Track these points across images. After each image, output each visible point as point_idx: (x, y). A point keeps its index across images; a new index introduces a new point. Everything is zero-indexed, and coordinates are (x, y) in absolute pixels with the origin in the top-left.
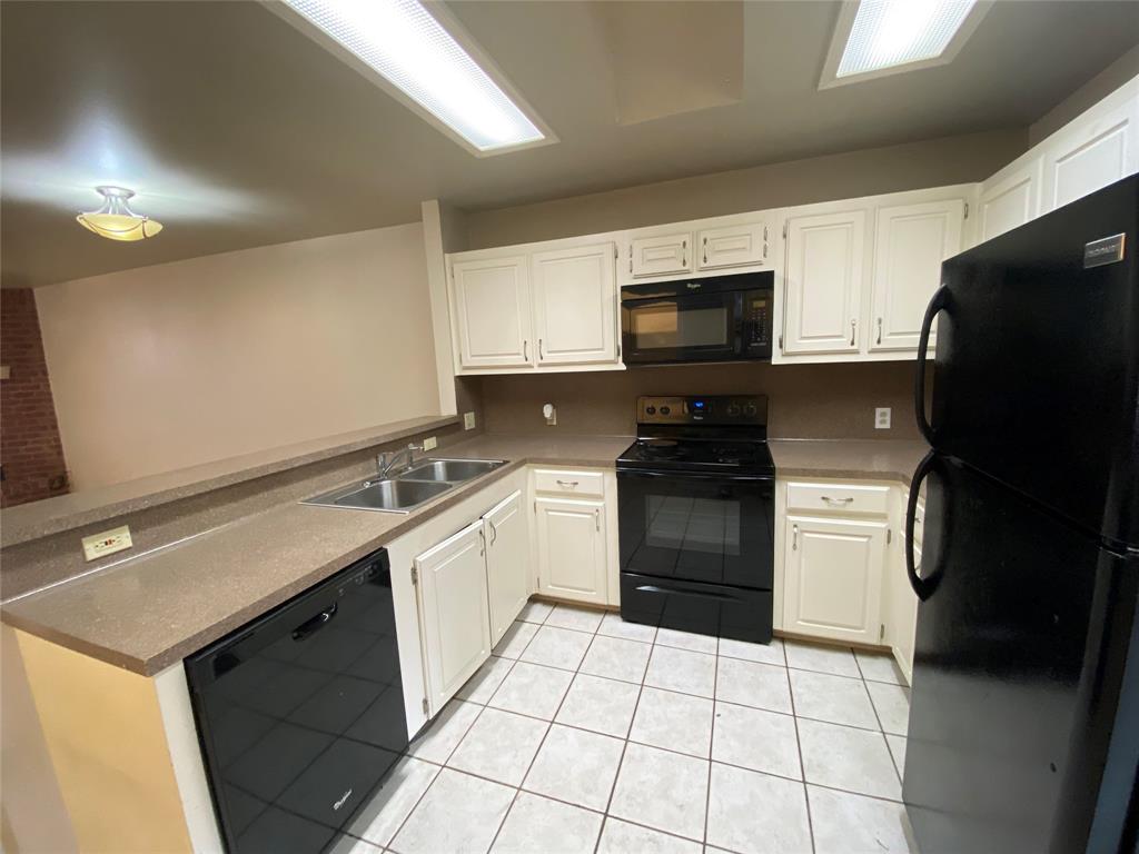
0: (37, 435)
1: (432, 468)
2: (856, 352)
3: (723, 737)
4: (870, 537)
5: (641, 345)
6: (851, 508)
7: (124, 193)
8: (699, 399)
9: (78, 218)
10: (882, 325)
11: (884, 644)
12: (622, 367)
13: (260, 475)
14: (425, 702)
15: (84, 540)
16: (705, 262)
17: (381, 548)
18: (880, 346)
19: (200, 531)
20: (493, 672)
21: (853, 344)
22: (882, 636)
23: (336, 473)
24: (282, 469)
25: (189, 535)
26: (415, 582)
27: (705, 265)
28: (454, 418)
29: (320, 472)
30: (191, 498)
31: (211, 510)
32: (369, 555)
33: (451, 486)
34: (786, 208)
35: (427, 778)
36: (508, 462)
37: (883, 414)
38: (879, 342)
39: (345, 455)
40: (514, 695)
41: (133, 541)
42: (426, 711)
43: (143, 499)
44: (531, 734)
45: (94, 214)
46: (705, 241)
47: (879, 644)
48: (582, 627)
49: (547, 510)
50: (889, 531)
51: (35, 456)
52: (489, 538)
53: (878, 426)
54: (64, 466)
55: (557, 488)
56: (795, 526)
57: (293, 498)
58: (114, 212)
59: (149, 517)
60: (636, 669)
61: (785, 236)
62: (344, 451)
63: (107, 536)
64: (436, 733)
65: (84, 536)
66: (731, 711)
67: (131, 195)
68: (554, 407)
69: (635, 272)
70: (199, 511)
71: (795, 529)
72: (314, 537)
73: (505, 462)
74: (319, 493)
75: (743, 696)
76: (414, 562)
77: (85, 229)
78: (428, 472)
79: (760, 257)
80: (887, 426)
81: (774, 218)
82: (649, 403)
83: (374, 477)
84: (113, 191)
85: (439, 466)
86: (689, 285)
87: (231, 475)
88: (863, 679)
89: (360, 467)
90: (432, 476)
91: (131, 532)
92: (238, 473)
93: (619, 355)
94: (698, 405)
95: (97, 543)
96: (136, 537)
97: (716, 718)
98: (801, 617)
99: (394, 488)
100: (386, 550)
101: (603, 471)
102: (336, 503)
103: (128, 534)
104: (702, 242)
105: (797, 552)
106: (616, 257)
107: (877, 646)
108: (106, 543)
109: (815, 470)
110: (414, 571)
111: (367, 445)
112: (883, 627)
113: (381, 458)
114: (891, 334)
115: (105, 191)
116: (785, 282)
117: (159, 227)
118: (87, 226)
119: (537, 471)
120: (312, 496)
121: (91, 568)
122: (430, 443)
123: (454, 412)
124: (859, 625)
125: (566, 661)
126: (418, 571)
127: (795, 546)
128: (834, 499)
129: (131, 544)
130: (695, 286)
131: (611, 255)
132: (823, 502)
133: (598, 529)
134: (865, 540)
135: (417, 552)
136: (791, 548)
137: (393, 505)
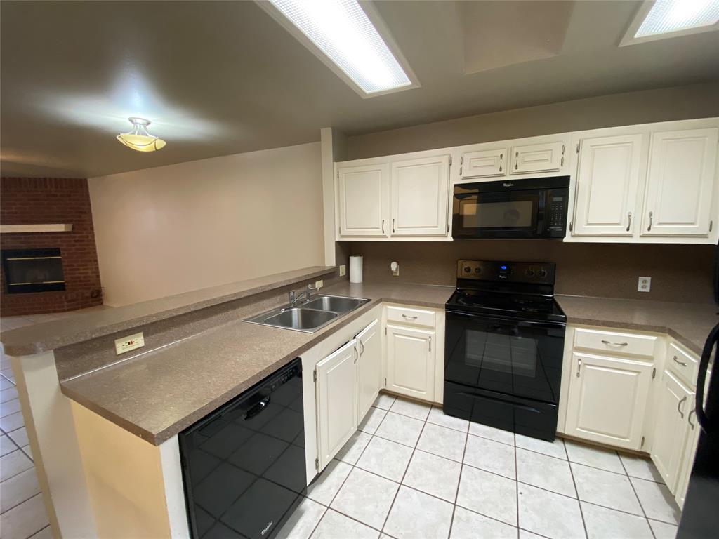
0: (86, 265)
1: (321, 300)
2: (630, 236)
3: (526, 510)
4: (639, 372)
5: (466, 225)
6: (624, 350)
7: (144, 121)
8: (503, 263)
9: (117, 137)
10: (652, 217)
11: (643, 450)
12: (450, 239)
13: (221, 303)
14: (317, 461)
15: (116, 341)
16: (516, 168)
17: (298, 358)
18: (650, 232)
19: (184, 337)
20: (358, 441)
21: (628, 230)
22: (642, 445)
23: (264, 302)
24: (233, 299)
25: (177, 340)
26: (315, 380)
27: (517, 171)
28: (334, 268)
29: (255, 301)
30: (180, 316)
31: (191, 324)
32: (291, 362)
33: (336, 315)
34: (581, 132)
35: (318, 516)
36: (371, 300)
37: (645, 281)
38: (649, 229)
39: (270, 290)
40: (373, 460)
41: (145, 342)
42: (317, 467)
43: (152, 316)
44: (387, 491)
45: (127, 134)
46: (517, 154)
47: (639, 450)
48: (417, 416)
49: (394, 334)
50: (654, 369)
51: (85, 277)
52: (359, 352)
53: (640, 289)
54: (100, 284)
55: (402, 320)
56: (580, 360)
57: (239, 317)
58: (138, 134)
59: (155, 328)
60: (458, 451)
61: (578, 151)
62: (270, 288)
63: (129, 339)
64: (322, 482)
65: (116, 339)
66: (531, 492)
67: (149, 123)
68: (398, 264)
69: (464, 174)
70: (184, 324)
71: (580, 362)
72: (255, 347)
73: (369, 300)
74: (254, 314)
75: (537, 479)
76: (316, 366)
77: (121, 143)
78: (319, 303)
79: (557, 166)
80: (648, 290)
81: (570, 138)
82: (467, 264)
83: (287, 305)
84: (138, 121)
85: (326, 299)
86: (505, 185)
87: (204, 302)
88: (627, 475)
89: (278, 298)
90: (321, 307)
91: (144, 336)
92: (208, 301)
93: (448, 231)
94: (503, 268)
95: (124, 343)
96: (146, 340)
97: (519, 495)
98: (580, 425)
99: (300, 313)
100: (300, 359)
101: (435, 311)
102: (265, 322)
103: (142, 338)
104: (515, 154)
105: (580, 378)
106: (451, 165)
107: (637, 452)
108: (129, 343)
109: (598, 321)
110: (315, 372)
111: (283, 285)
112: (643, 438)
113: (292, 294)
114: (660, 224)
115: (134, 120)
116: (577, 184)
117: (164, 144)
118: (122, 141)
119: (389, 307)
120: (250, 316)
121: (120, 359)
122: (319, 284)
123: (334, 264)
124: (624, 435)
125: (407, 439)
126: (318, 373)
127: (578, 375)
128: (612, 343)
129: (143, 345)
130: (509, 185)
131: (447, 164)
132: (604, 344)
133: (430, 350)
134: (635, 374)
135: (318, 360)
136: (575, 376)
137: (300, 326)
